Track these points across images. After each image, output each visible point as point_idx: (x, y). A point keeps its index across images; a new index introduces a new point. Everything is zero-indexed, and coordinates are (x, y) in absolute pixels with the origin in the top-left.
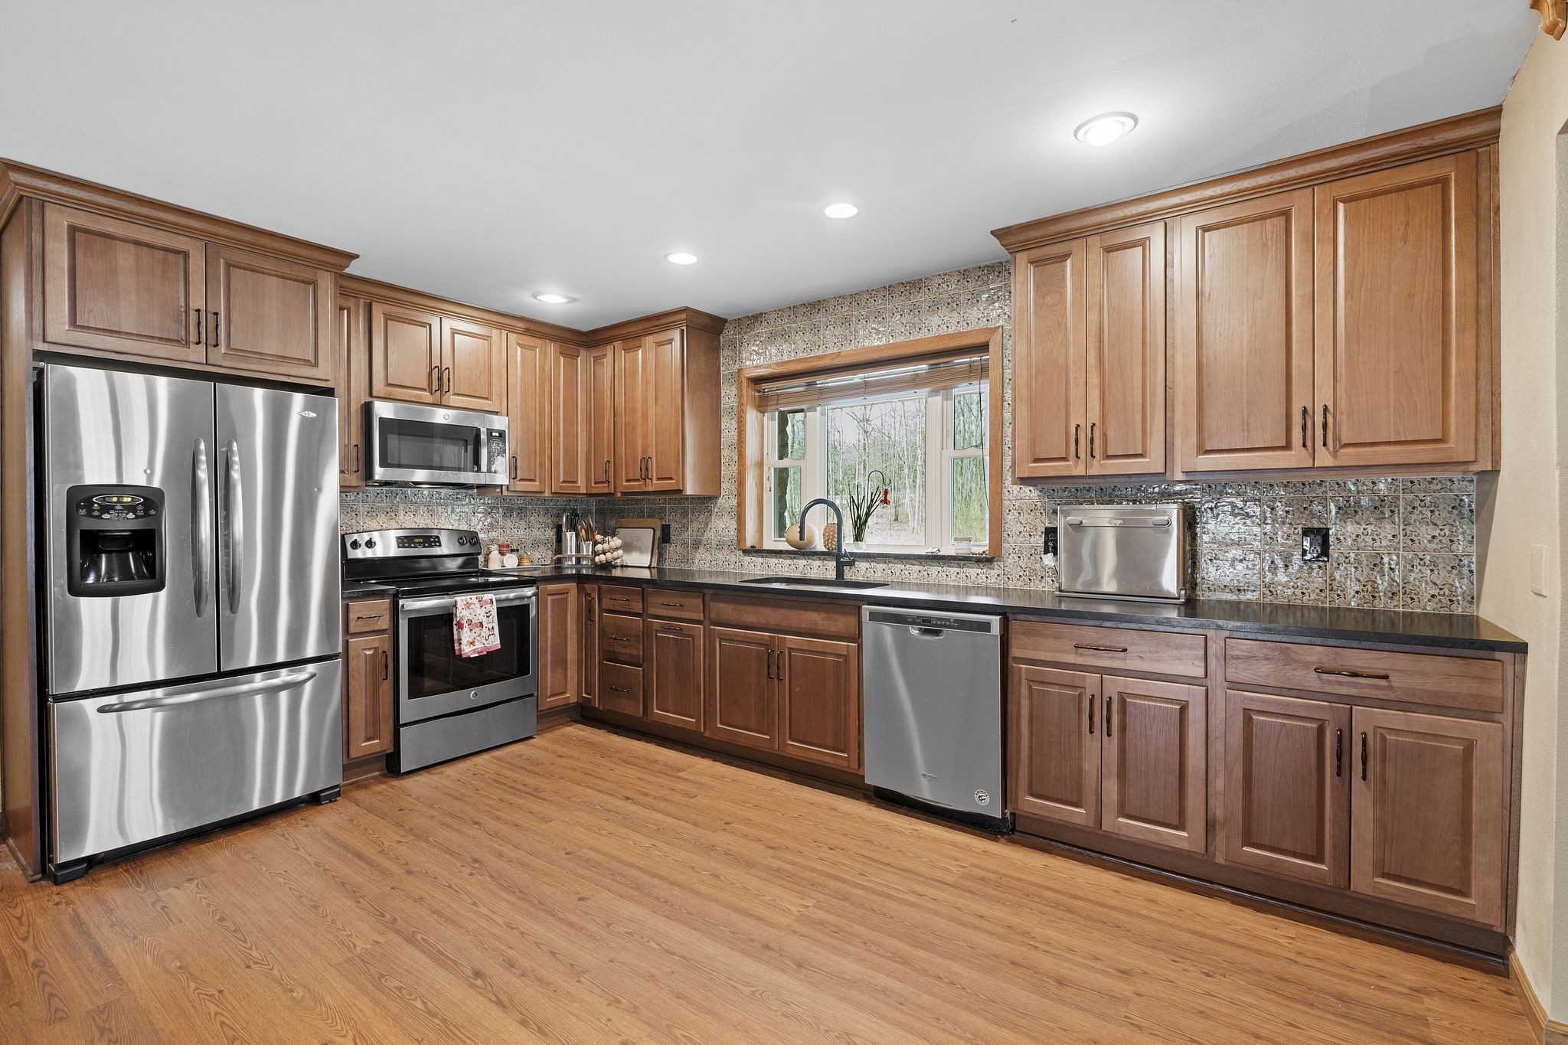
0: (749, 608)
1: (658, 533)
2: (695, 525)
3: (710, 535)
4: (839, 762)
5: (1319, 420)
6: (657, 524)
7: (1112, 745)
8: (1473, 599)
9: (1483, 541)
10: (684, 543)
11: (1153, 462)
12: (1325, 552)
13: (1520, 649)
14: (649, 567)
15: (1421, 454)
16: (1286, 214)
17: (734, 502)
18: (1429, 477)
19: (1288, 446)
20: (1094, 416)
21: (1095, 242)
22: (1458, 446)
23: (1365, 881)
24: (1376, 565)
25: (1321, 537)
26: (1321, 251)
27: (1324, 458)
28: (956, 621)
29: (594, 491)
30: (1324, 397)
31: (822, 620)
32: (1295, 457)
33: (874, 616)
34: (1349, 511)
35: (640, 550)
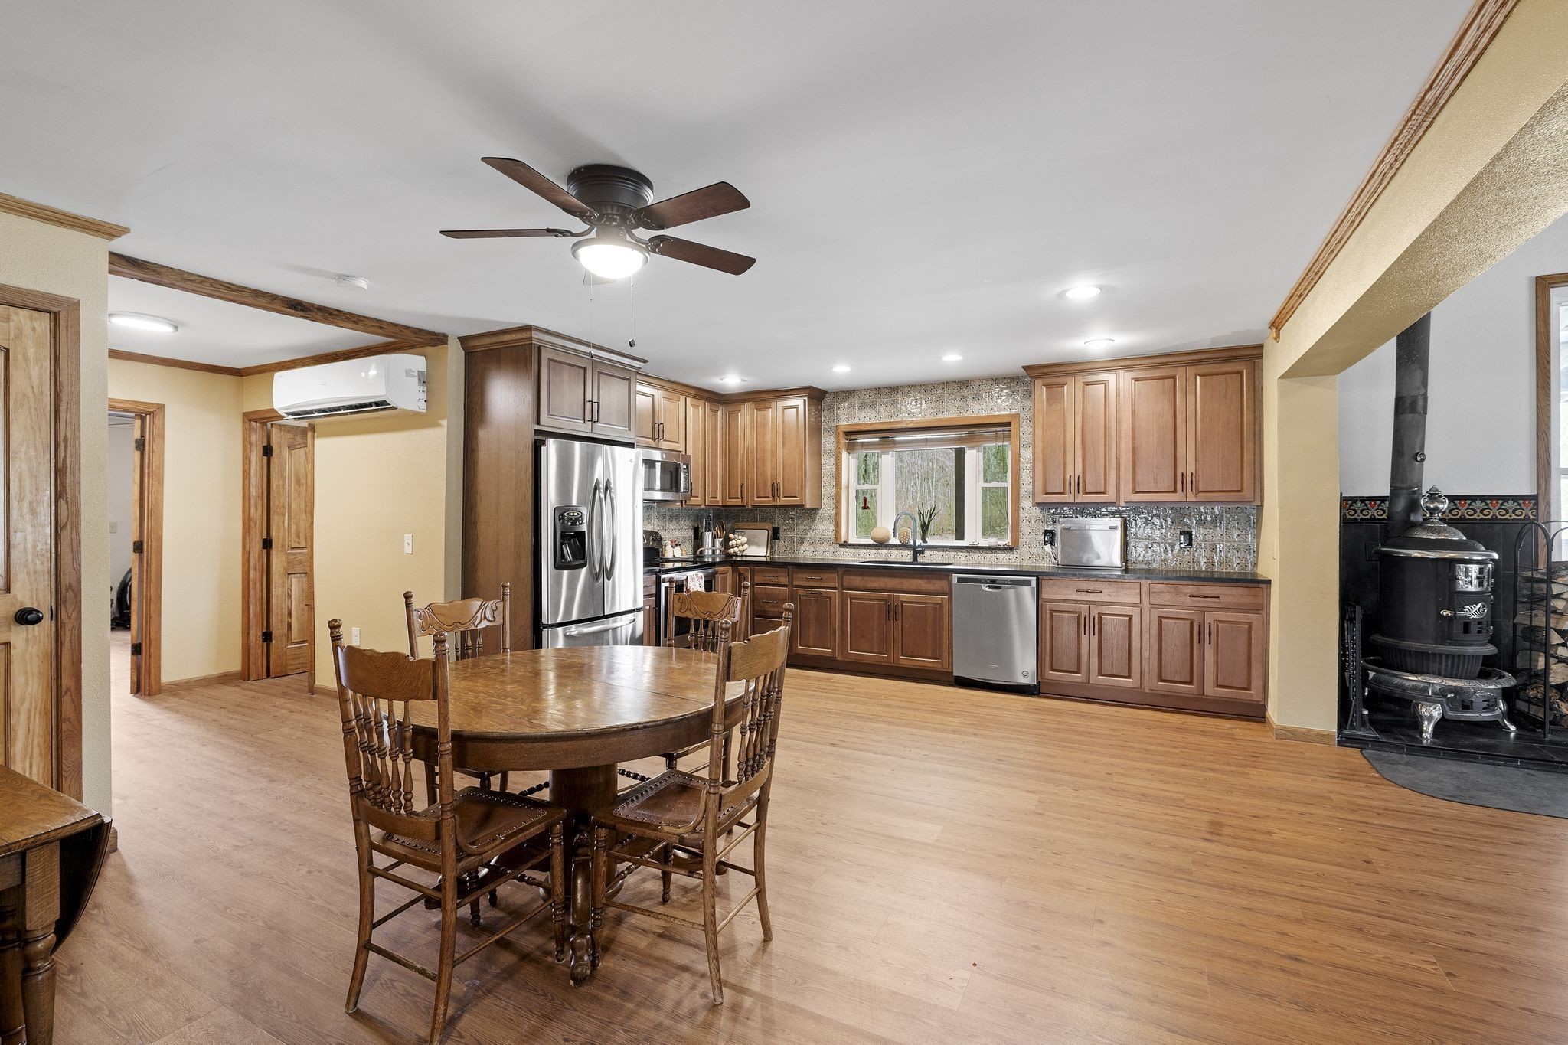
0: (873, 579)
1: (771, 533)
2: (801, 528)
3: (811, 534)
4: (935, 665)
5: (1189, 479)
6: (769, 526)
7: (1095, 640)
8: (1255, 565)
9: (1258, 537)
10: (792, 540)
11: (1110, 496)
12: (1190, 544)
13: (1268, 582)
14: (765, 556)
15: (1233, 497)
16: (1174, 377)
17: (833, 513)
18: (1236, 506)
19: (1175, 491)
20: (1079, 471)
21: (1080, 380)
22: (1247, 494)
23: (1210, 690)
24: (1214, 549)
25: (1188, 534)
26: (1190, 398)
27: (1191, 498)
28: (1011, 581)
29: (728, 504)
30: (1191, 468)
31: (925, 583)
32: (1177, 497)
33: (960, 580)
34: (1201, 522)
35: (758, 544)
